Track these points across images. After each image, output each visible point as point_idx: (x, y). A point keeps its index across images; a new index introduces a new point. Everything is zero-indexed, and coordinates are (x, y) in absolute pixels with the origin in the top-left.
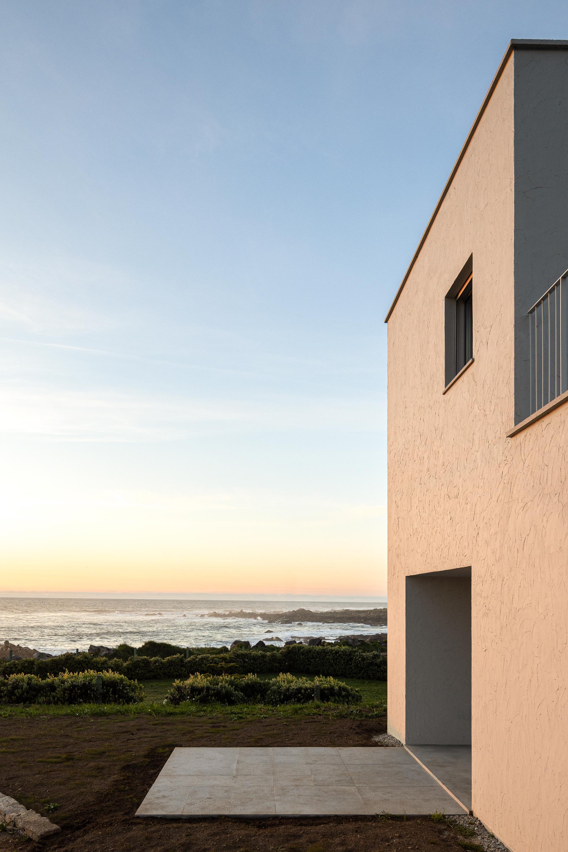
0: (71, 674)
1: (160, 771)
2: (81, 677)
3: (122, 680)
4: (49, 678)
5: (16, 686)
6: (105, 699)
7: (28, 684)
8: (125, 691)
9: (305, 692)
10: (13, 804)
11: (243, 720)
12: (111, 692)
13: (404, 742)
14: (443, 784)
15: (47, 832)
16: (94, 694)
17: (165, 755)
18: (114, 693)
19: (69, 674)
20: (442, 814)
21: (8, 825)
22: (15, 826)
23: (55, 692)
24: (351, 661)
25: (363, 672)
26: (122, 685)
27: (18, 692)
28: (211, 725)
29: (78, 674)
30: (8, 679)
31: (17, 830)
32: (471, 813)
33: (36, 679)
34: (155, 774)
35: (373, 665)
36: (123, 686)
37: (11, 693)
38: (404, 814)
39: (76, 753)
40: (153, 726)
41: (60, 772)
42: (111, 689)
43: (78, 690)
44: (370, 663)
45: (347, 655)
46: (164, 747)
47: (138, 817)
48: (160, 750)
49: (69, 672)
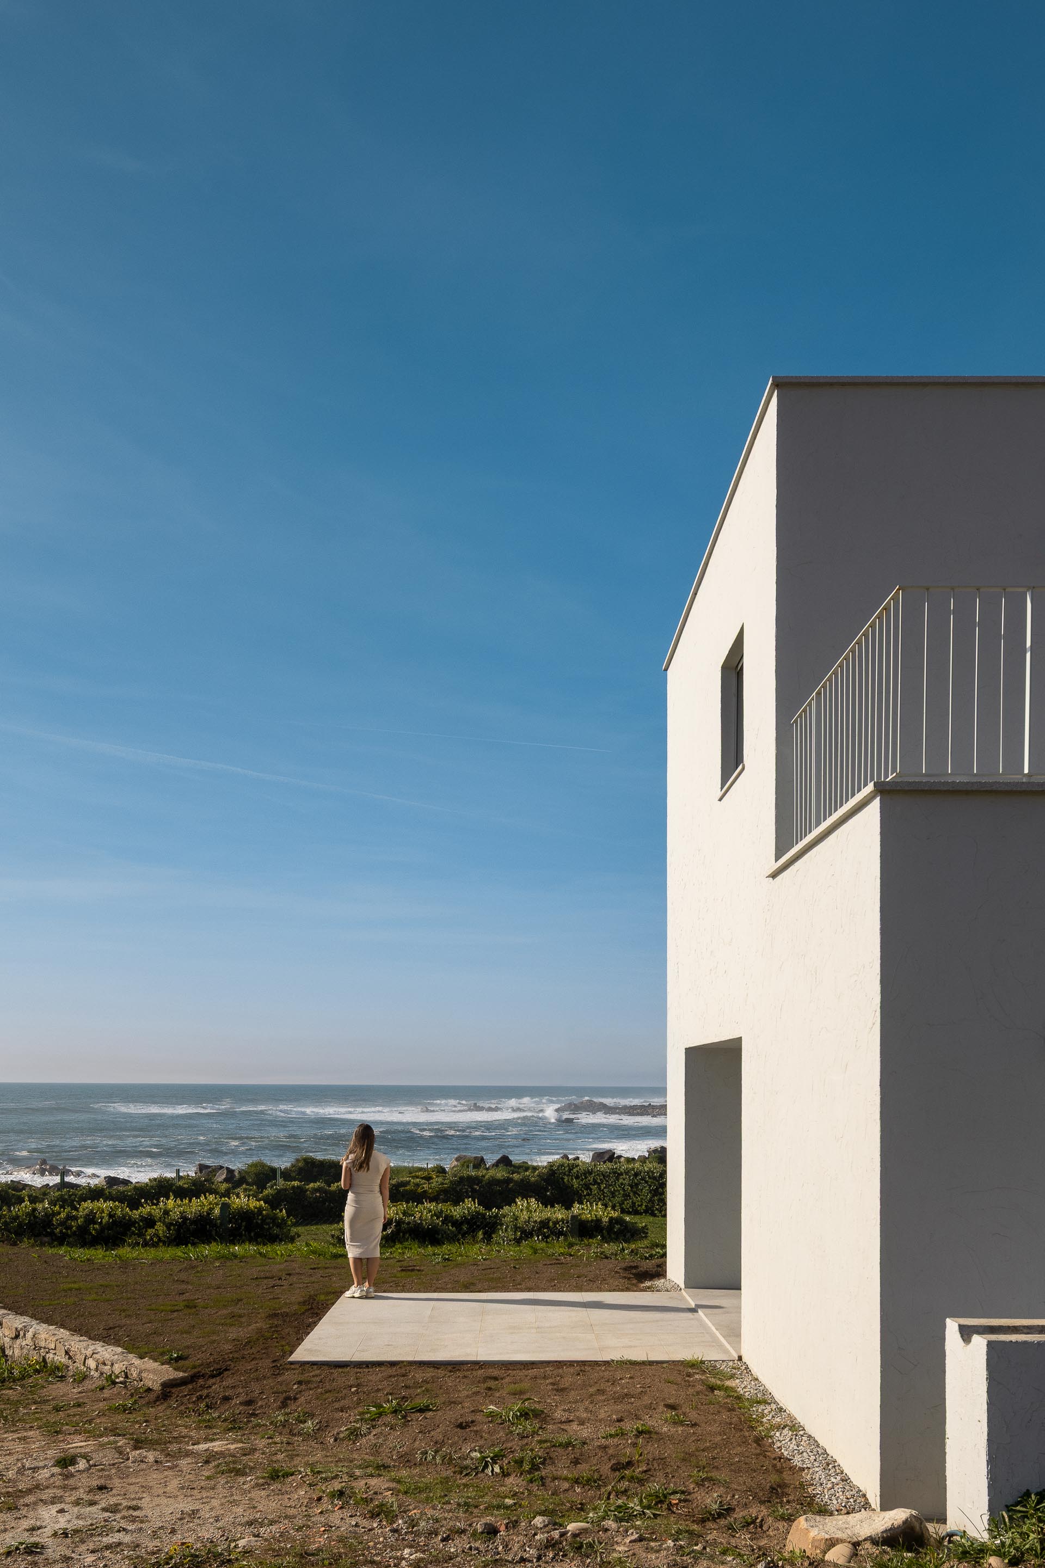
0: (179, 1201)
1: (320, 1319)
2: (195, 1206)
3: (260, 1209)
4: (144, 1208)
5: (91, 1218)
6: (233, 1237)
7: (110, 1216)
8: (266, 1227)
9: (555, 1226)
10: (123, 1353)
11: (450, 1262)
12: (243, 1228)
13: (682, 1286)
14: (717, 1329)
15: (172, 1380)
16: (216, 1230)
17: (329, 1302)
18: (248, 1229)
19: (175, 1201)
20: (700, 1359)
21: (118, 1377)
22: (127, 1377)
23: (154, 1228)
26: (260, 1217)
27: (94, 1229)
28: (400, 1269)
29: (190, 1201)
30: (77, 1209)
31: (131, 1382)
32: (740, 1358)
33: (122, 1210)
34: (315, 1323)
36: (262, 1219)
37: (83, 1230)
38: (646, 1359)
39: (200, 1300)
40: (312, 1271)
41: (180, 1321)
42: (244, 1224)
43: (191, 1224)
46: (328, 1293)
47: (292, 1363)
48: (322, 1297)
49: (176, 1197)
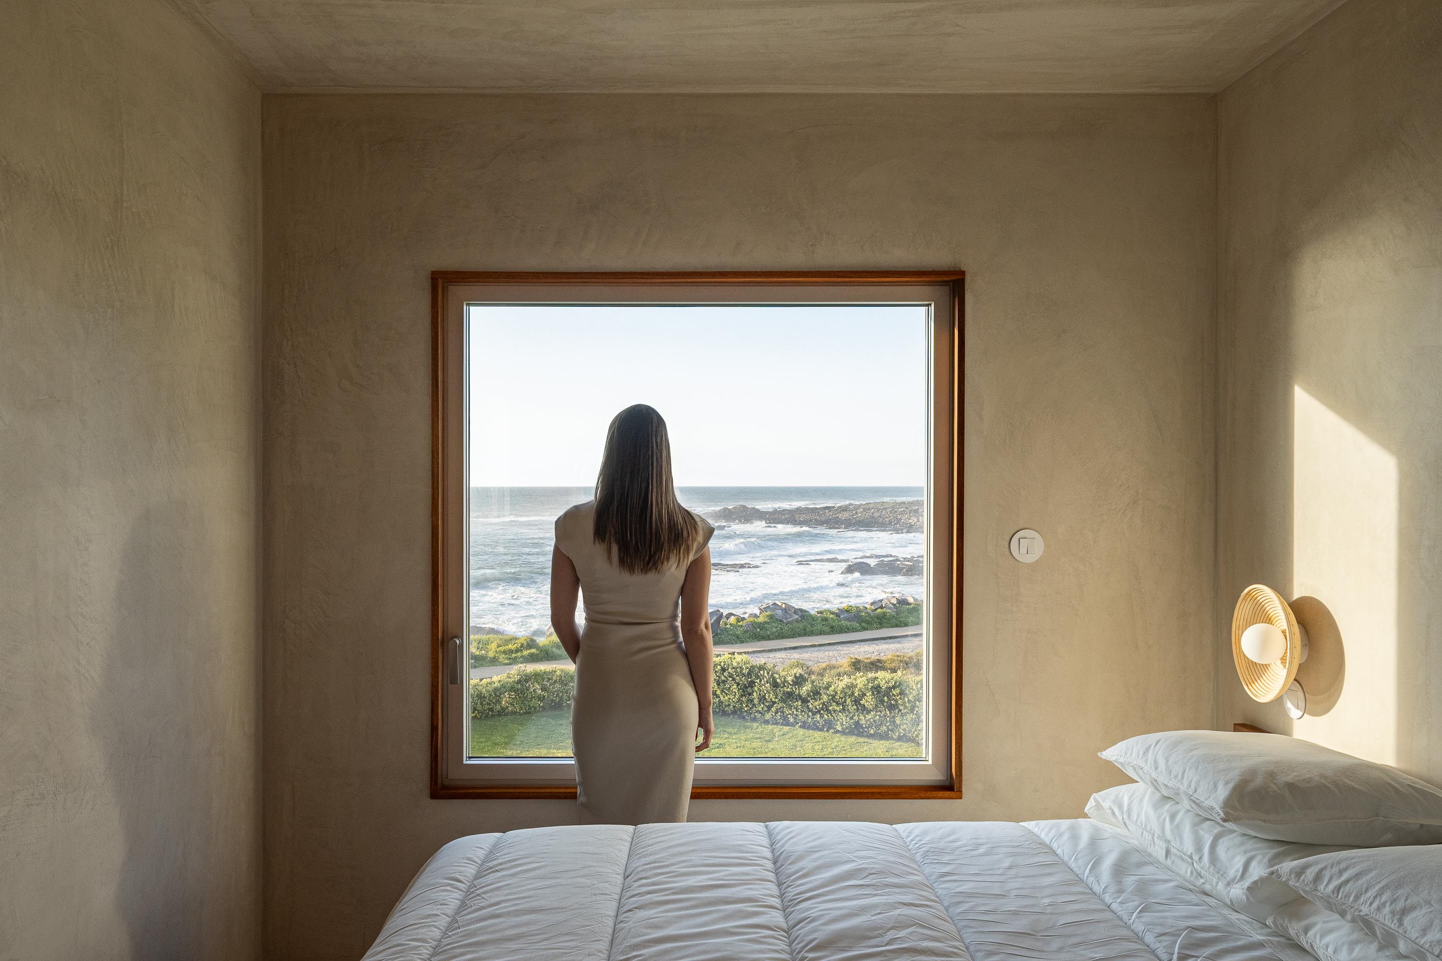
24: (752, 687)
25: (773, 709)
35: (793, 698)
44: (788, 692)
45: (743, 674)
